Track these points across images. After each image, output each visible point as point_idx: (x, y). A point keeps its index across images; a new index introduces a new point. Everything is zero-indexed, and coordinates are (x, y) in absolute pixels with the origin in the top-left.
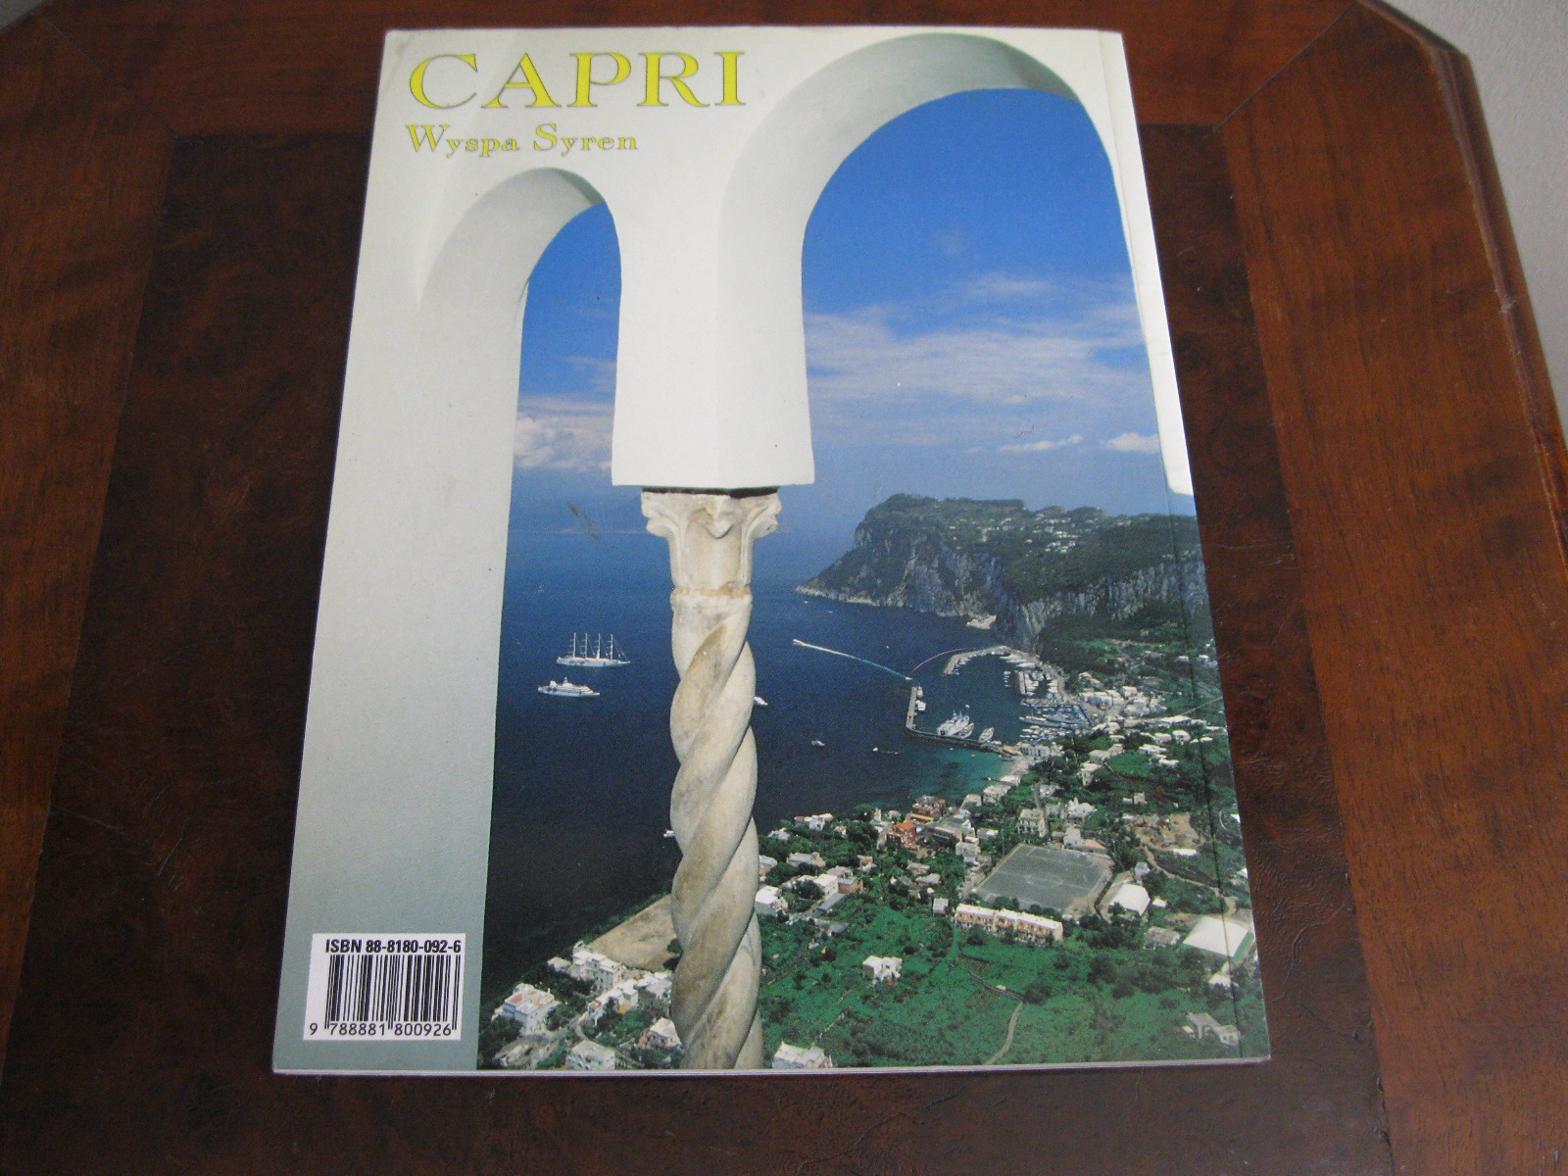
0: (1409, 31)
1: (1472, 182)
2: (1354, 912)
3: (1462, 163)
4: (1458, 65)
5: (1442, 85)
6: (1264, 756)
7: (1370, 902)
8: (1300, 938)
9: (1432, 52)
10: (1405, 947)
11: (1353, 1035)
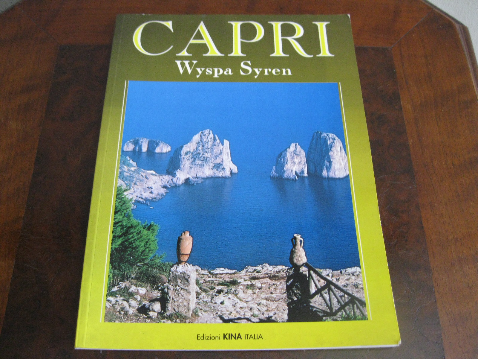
0: (450, 19)
1: (470, 67)
2: (436, 301)
3: (467, 61)
4: (465, 30)
5: (460, 36)
6: (407, 250)
7: (441, 298)
8: (418, 310)
9: (457, 26)
10: (452, 313)
11: (436, 342)
